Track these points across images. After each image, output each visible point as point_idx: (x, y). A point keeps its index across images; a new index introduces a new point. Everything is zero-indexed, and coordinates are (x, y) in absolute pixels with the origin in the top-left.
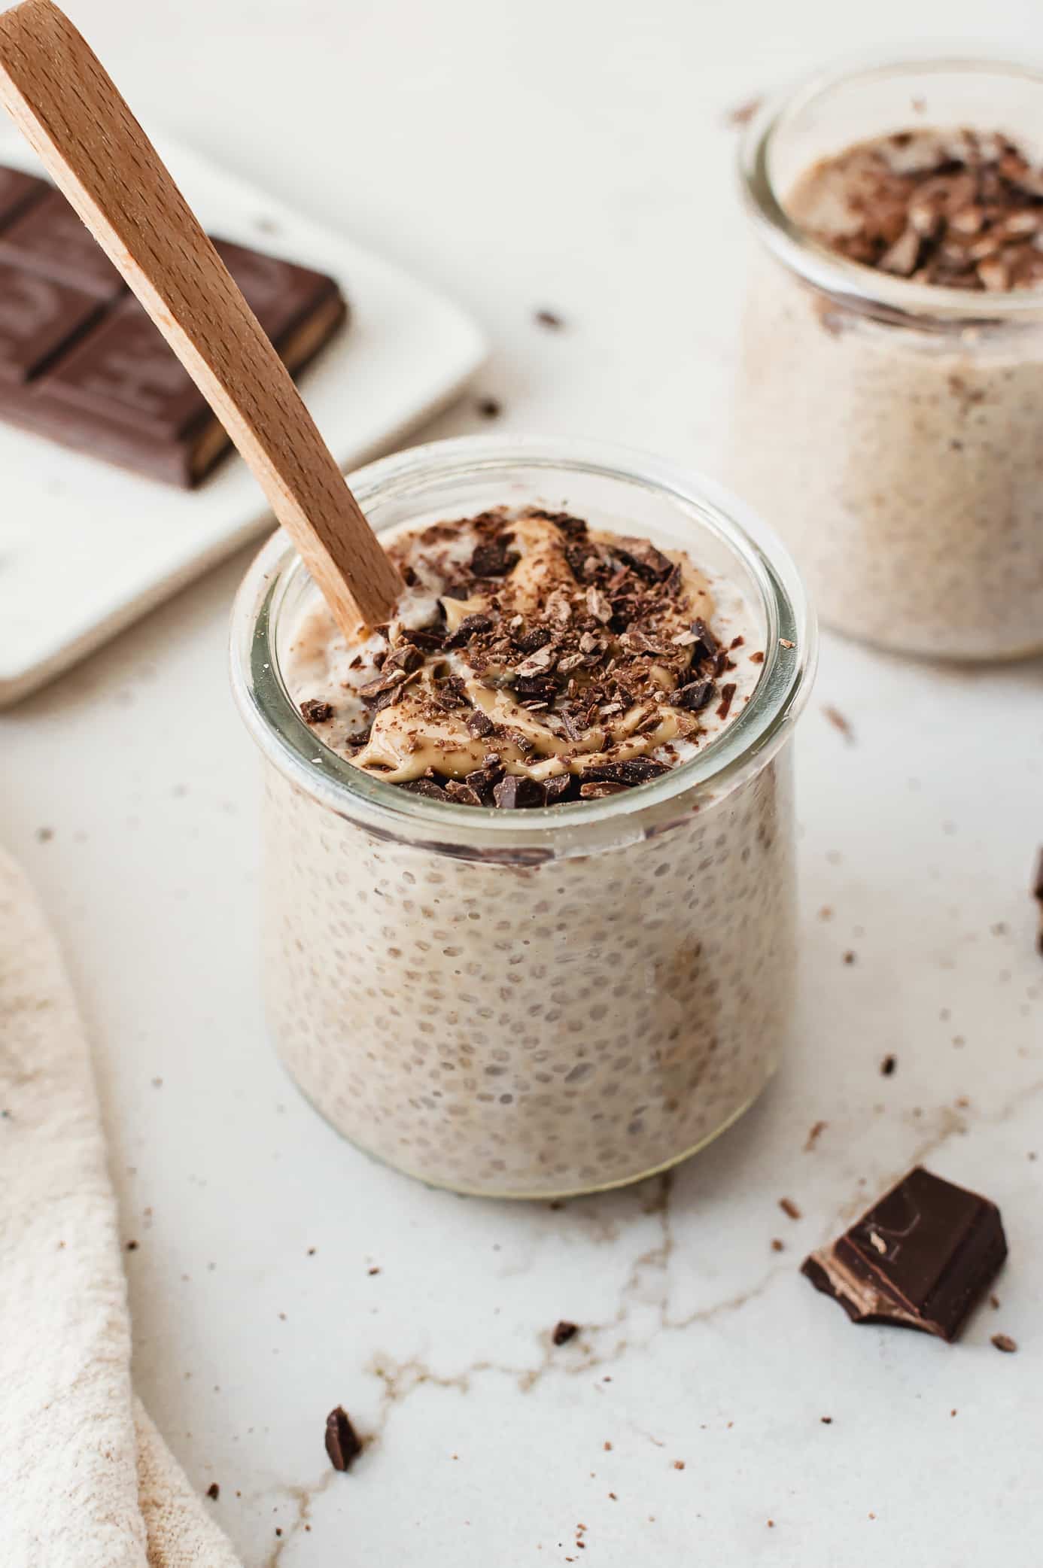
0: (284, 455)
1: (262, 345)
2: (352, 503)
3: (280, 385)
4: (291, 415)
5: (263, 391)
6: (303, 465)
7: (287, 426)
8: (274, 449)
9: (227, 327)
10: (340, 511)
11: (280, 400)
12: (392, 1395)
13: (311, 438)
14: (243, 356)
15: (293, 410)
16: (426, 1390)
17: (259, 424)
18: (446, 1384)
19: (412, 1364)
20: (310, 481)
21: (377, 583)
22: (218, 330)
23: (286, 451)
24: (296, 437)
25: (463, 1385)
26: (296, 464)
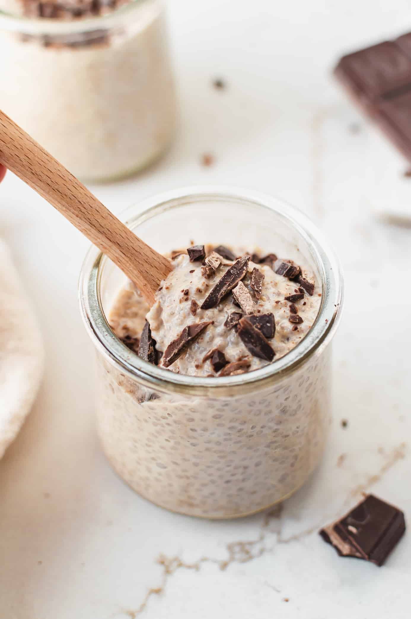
0: (70, 198)
1: (45, 154)
2: (108, 212)
3: (59, 168)
4: (67, 180)
5: (51, 173)
6: (80, 200)
7: (67, 185)
8: (65, 197)
9: (26, 149)
10: (104, 217)
11: (60, 175)
12: (168, 572)
13: (80, 188)
14: (37, 159)
15: (68, 178)
16: (181, 569)
17: (54, 187)
18: (189, 567)
19: (176, 559)
20: (86, 207)
21: (131, 244)
22: (22, 151)
23: (70, 196)
24: (73, 189)
25: (196, 567)
26: (77, 201)
